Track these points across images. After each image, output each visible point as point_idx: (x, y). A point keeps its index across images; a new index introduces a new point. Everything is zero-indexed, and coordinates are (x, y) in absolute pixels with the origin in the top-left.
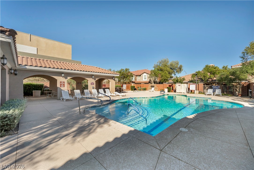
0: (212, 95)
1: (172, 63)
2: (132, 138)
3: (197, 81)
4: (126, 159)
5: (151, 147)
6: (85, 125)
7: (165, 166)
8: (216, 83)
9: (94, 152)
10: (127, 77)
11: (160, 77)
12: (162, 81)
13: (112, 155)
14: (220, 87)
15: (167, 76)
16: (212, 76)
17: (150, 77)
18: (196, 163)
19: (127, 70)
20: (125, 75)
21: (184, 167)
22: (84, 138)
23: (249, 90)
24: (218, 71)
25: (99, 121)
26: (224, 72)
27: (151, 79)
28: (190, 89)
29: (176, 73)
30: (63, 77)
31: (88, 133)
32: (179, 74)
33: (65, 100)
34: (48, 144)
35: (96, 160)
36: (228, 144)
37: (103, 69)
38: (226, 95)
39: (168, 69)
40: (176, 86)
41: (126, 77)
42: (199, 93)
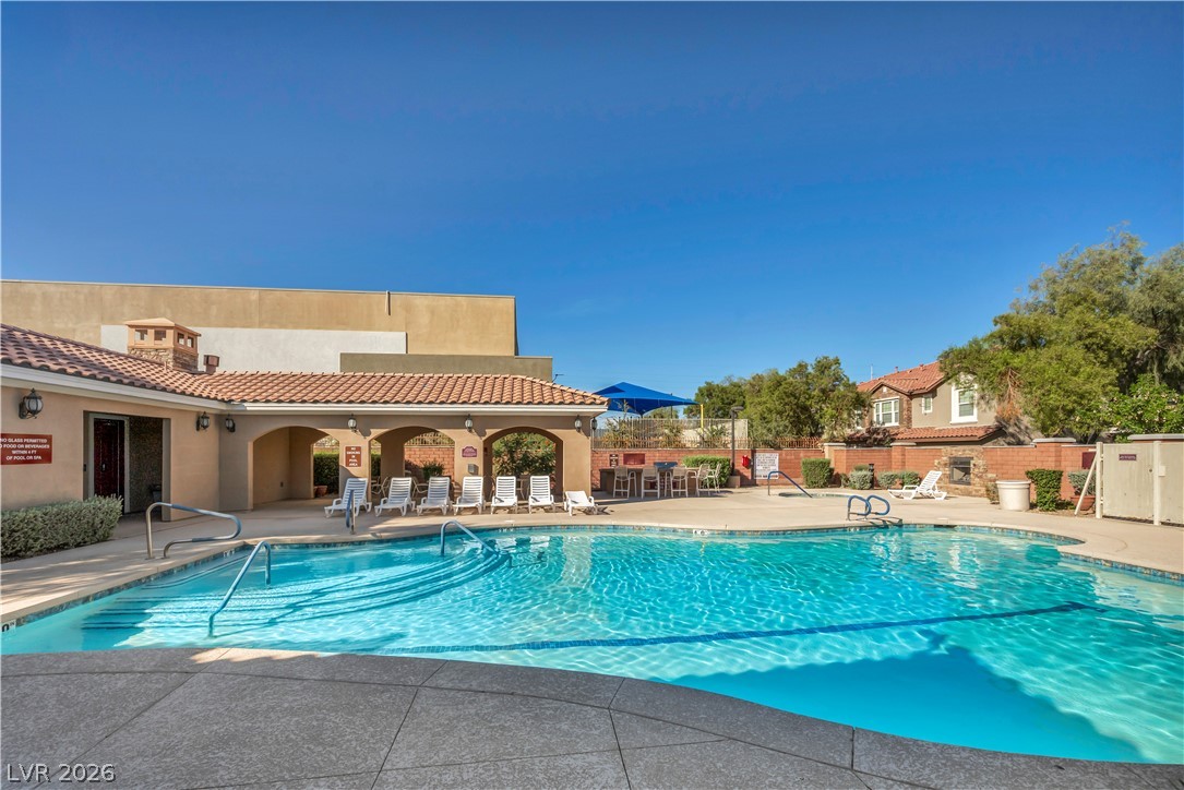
19: (821, 367)
30: (355, 432)
40: (1097, 459)
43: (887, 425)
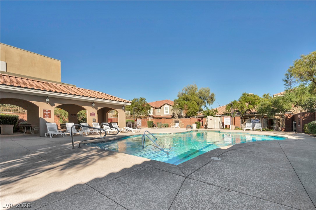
0: (251, 130)
1: (201, 91)
2: (147, 168)
3: (233, 114)
4: (137, 187)
5: (172, 174)
6: (79, 158)
7: (190, 190)
8: (256, 117)
9: (92, 182)
10: (143, 109)
11: (186, 108)
12: (188, 114)
13: (117, 184)
14: (260, 121)
15: (195, 108)
16: (251, 106)
17: (173, 109)
18: (231, 186)
19: (142, 100)
20: (140, 107)
21: (215, 190)
22: (78, 171)
23: (294, 123)
24: (258, 99)
25: (101, 154)
26: (264, 100)
27: (175, 112)
28: (225, 124)
29: (206, 104)
30: (48, 104)
31: (84, 165)
32: (210, 105)
33: (52, 136)
34: (21, 178)
35: (94, 190)
36: (269, 169)
37: (107, 95)
38: (268, 130)
39: (197, 98)
40: (207, 120)
41: (141, 110)
42: (236, 128)
43: (150, 114)
